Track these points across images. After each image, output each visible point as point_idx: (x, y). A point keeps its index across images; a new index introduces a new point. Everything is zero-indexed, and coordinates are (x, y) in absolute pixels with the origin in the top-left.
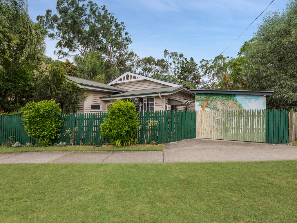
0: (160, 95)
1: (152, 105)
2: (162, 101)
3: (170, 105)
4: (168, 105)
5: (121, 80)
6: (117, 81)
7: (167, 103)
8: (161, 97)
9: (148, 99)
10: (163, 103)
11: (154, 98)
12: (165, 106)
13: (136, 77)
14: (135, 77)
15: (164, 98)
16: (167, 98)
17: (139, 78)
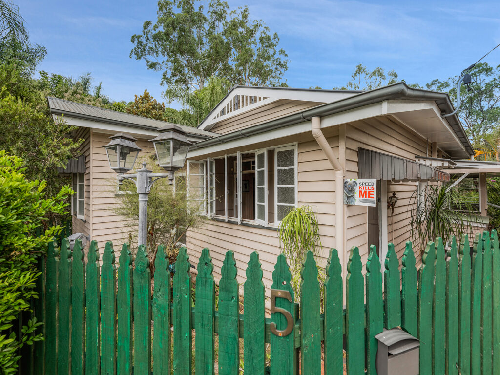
0: (314, 127)
1: (288, 177)
2: (329, 158)
3: (375, 181)
4: (359, 181)
5: (223, 113)
6: (215, 118)
7: (355, 167)
8: (322, 140)
9: (271, 154)
10: (335, 169)
11: (292, 152)
12: (345, 183)
13: (255, 97)
14: (253, 100)
15: (342, 145)
16: (355, 146)
17: (265, 98)
